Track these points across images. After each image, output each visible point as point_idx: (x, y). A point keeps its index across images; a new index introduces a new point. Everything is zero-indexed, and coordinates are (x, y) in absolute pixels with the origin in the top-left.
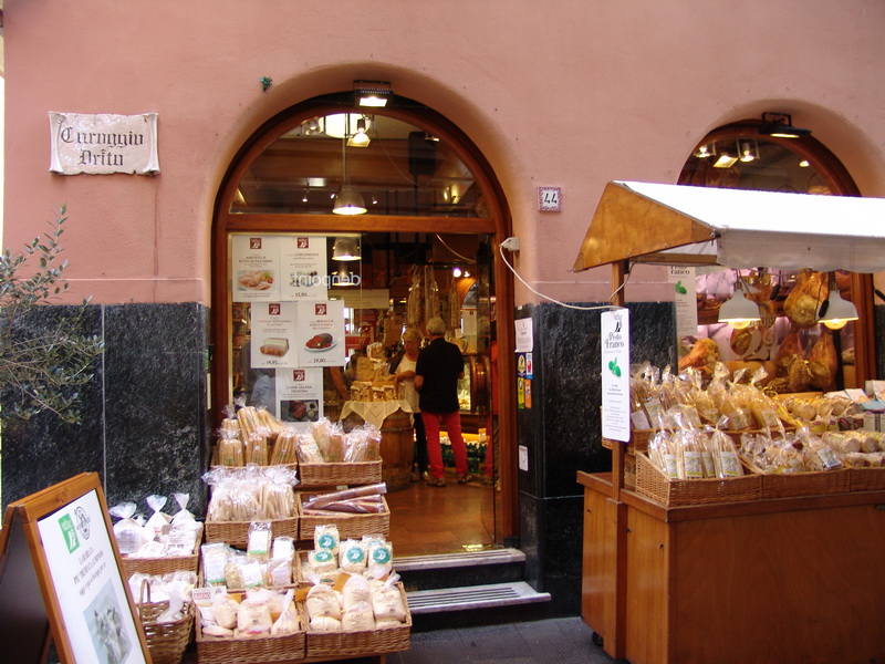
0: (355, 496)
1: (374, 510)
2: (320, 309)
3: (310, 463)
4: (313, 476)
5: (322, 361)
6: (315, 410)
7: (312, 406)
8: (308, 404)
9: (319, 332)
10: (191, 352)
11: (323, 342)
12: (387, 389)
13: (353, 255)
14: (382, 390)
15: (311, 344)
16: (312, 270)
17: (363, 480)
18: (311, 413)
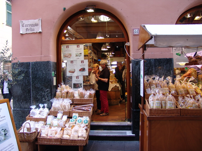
0: (85, 106)
1: (88, 110)
2: (82, 62)
3: (76, 98)
4: (76, 101)
5: (83, 74)
6: (81, 86)
7: (80, 85)
8: (79, 84)
9: (82, 67)
10: (49, 72)
11: (83, 70)
12: (113, 81)
13: (105, 49)
14: (112, 81)
15: (80, 70)
16: (80, 53)
17: (88, 103)
18: (80, 86)
